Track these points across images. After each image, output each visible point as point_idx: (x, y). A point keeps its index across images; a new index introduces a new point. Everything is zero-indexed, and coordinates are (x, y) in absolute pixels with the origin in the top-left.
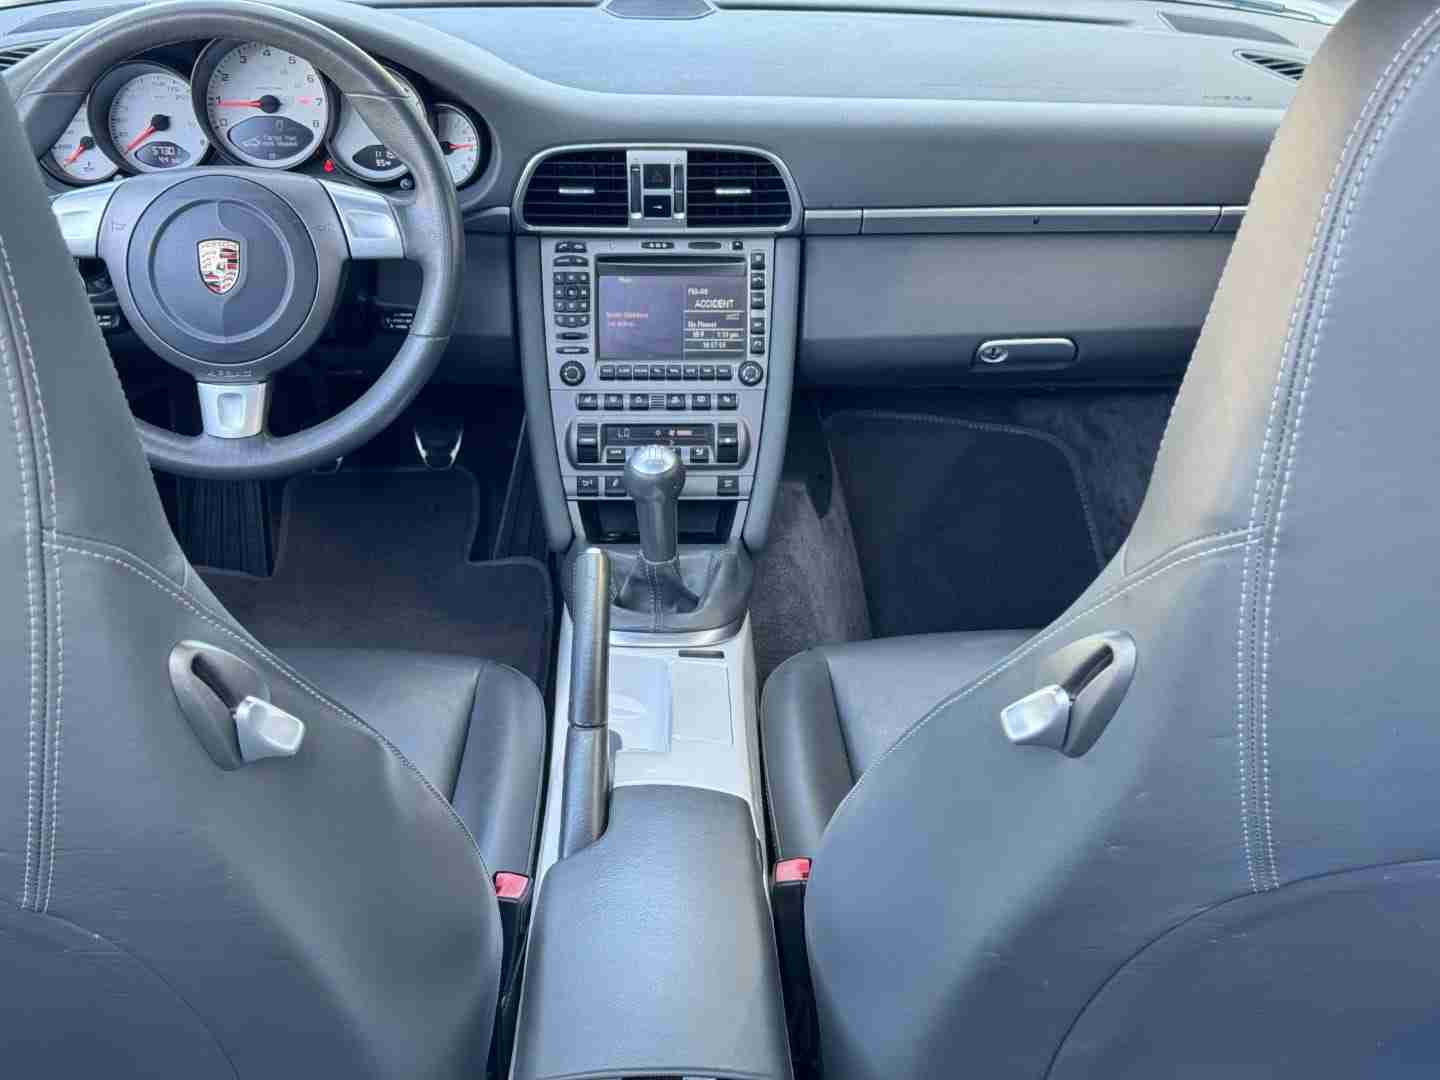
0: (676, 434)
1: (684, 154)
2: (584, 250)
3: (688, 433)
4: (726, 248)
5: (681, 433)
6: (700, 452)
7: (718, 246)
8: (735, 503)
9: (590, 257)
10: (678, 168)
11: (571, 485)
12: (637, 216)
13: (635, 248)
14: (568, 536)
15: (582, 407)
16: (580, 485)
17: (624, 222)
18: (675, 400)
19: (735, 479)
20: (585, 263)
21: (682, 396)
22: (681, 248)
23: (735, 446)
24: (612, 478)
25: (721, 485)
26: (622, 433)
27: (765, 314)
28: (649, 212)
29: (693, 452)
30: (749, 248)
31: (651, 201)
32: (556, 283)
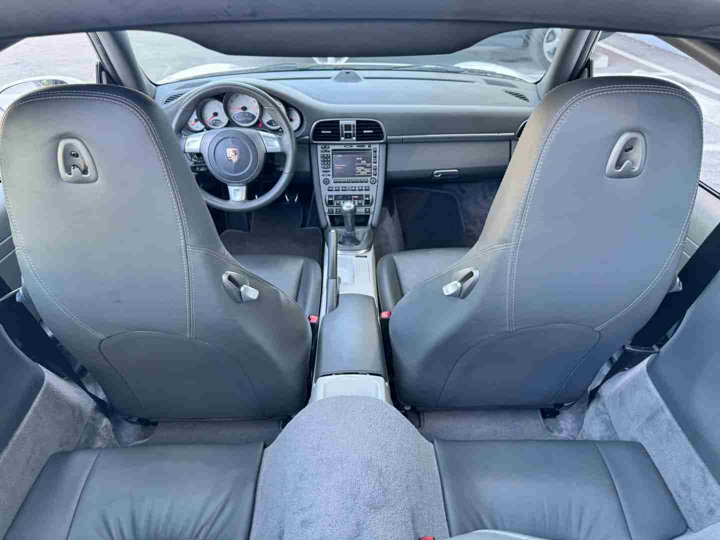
0: (354, 197)
1: (355, 121)
2: (329, 148)
3: (357, 197)
4: (367, 147)
6: (360, 202)
7: (364, 146)
8: (369, 215)
9: (330, 150)
10: (354, 125)
11: (326, 211)
12: (343, 138)
13: (342, 147)
14: (326, 224)
15: (329, 190)
16: (329, 211)
17: (339, 140)
18: (353, 188)
19: (369, 209)
20: (329, 152)
21: (355, 187)
22: (355, 147)
23: (369, 200)
24: (337, 209)
25: (366, 210)
26: (340, 197)
27: (377, 164)
28: (346, 137)
29: (358, 202)
30: (373, 147)
31: (346, 134)
32: (322, 157)
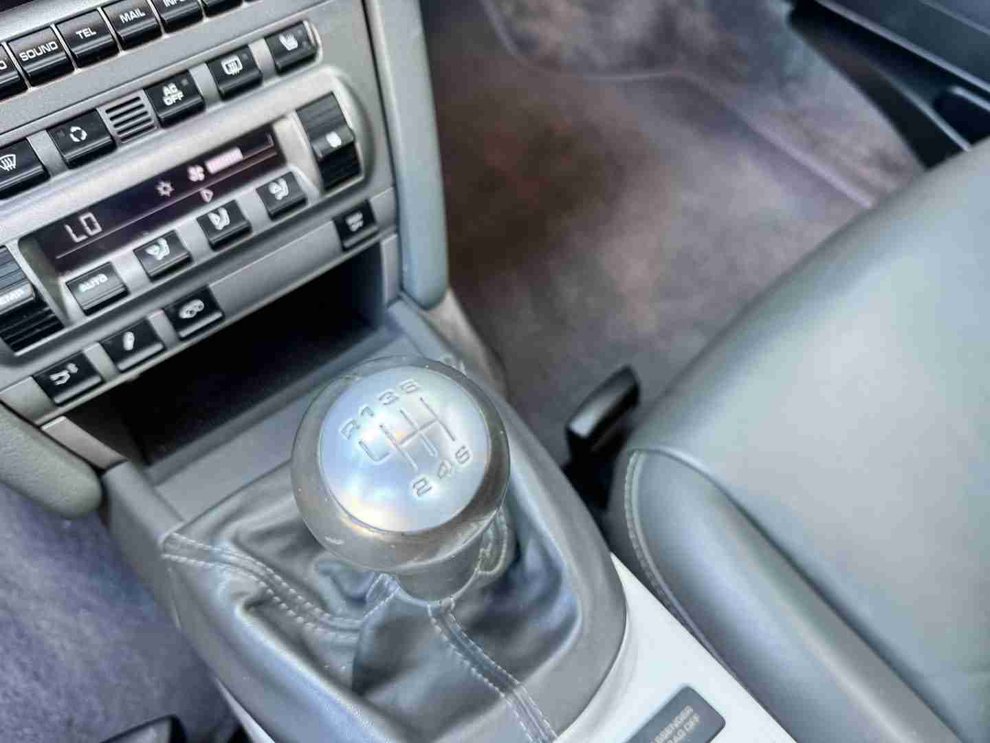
0: (206, 172)
3: (235, 156)
5: (214, 165)
11: (27, 397)
16: (49, 387)
19: (366, 210)
21: (181, 77)
24: (118, 337)
25: (343, 230)
26: (79, 230)
29: (264, 193)
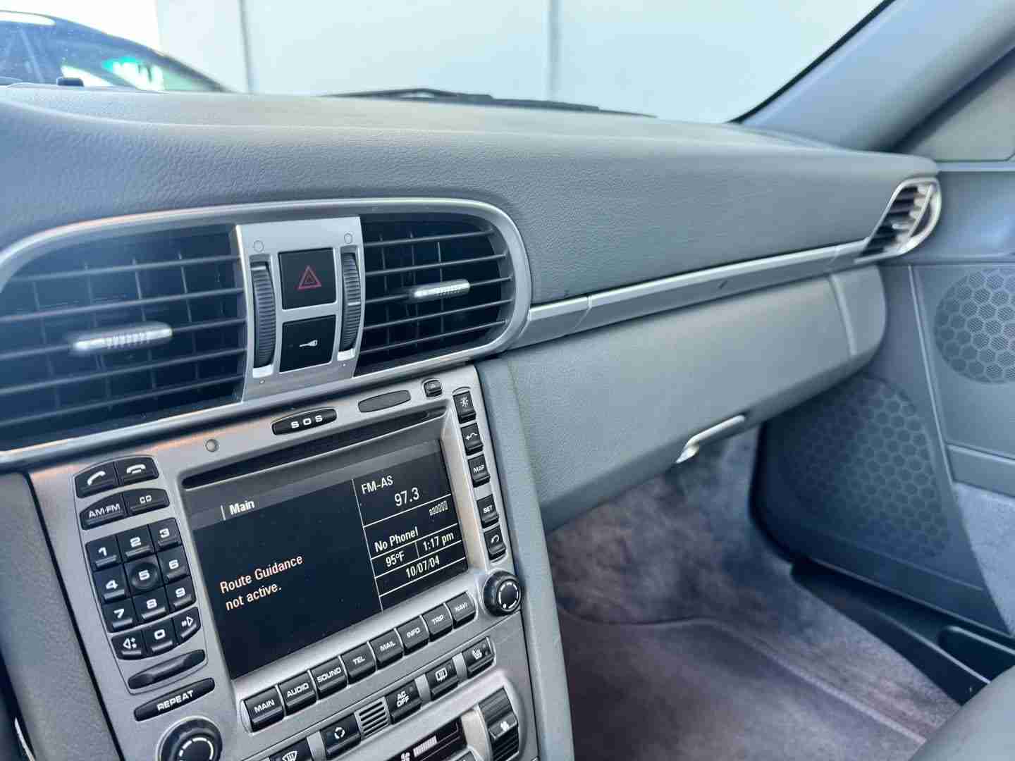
0: (412, 756)
1: (356, 222)
2: (151, 473)
3: (433, 742)
4: (417, 396)
5: (418, 752)
7: (402, 397)
10: (348, 255)
12: (265, 372)
13: (259, 436)
17: (234, 391)
18: (401, 699)
21: (410, 685)
22: (348, 414)
27: (492, 488)
28: (291, 360)
31: (296, 333)
32: (100, 574)
